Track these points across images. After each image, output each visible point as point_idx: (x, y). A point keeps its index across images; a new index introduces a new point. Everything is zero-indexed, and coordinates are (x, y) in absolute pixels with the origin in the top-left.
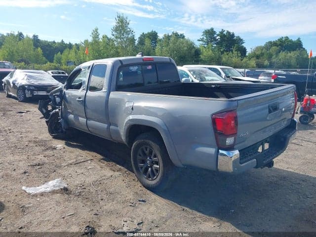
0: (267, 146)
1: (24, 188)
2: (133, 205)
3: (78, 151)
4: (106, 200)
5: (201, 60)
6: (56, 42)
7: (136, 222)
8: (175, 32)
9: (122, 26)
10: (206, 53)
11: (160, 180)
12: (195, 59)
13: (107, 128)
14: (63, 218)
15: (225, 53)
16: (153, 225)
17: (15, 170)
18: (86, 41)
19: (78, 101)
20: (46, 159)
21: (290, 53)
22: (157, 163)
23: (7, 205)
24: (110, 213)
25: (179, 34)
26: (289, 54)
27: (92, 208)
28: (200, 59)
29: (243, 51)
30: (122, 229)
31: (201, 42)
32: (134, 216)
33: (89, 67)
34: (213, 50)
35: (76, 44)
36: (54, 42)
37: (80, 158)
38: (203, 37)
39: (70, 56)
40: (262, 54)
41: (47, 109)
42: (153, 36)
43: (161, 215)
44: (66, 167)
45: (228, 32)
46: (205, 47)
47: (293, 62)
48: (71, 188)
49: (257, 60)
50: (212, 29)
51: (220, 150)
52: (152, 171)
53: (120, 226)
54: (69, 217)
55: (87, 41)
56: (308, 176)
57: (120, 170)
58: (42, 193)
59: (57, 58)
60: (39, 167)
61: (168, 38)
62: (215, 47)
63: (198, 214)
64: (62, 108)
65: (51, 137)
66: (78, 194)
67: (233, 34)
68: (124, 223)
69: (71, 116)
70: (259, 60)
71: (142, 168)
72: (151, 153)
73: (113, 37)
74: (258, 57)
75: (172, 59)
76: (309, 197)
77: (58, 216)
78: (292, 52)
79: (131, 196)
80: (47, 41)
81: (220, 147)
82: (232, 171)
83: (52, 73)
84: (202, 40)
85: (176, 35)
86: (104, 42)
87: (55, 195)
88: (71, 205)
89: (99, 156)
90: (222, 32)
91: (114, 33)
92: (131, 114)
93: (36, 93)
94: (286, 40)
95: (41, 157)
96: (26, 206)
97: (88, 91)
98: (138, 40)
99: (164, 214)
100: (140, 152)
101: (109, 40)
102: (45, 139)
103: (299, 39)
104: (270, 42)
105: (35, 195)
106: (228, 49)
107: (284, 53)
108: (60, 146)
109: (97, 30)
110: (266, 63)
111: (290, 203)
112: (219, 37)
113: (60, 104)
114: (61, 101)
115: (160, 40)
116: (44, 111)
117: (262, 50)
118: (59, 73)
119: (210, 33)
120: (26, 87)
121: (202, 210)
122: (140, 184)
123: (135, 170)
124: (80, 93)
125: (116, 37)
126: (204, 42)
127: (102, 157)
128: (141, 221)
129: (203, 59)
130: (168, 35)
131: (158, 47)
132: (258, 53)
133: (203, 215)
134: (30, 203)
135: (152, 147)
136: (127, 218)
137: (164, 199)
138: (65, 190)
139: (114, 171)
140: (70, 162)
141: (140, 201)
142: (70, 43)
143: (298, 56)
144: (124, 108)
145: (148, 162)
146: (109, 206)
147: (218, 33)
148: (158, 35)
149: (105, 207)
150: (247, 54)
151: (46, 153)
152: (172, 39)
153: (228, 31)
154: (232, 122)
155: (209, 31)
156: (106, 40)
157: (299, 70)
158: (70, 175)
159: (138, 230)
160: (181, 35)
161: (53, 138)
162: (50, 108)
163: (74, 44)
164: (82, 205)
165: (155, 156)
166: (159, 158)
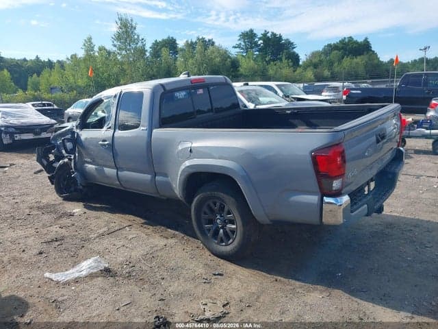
0: (372, 185)
1: (47, 275)
2: (207, 282)
3: (106, 216)
4: (169, 279)
5: (241, 75)
6: (28, 59)
7: (220, 304)
8: (200, 37)
9: (126, 31)
10: (246, 65)
11: (239, 244)
12: (233, 74)
13: (151, 180)
14: (118, 310)
15: (272, 63)
16: (243, 304)
17: (24, 251)
18: (74, 57)
19: (102, 145)
20: (63, 230)
21: (356, 58)
22: (232, 222)
23: (30, 301)
24: (180, 295)
25: (207, 39)
26: (355, 60)
27: (153, 292)
28: (239, 73)
29: (295, 58)
30: (204, 314)
31: (238, 50)
32: (214, 296)
33: (115, 96)
34: (255, 60)
35: (59, 62)
36: (25, 60)
37: (113, 225)
38: (240, 42)
39: (52, 78)
40: (321, 61)
41: (48, 160)
42: (171, 44)
43: (250, 290)
44: (97, 240)
45: (274, 35)
46: (243, 56)
47: (361, 70)
48: (115, 268)
49: (315, 70)
50: (251, 31)
51: (324, 198)
52: (225, 233)
53: (200, 311)
54: (126, 307)
55: (75, 55)
56: (418, 219)
57: (174, 236)
58: (76, 278)
59: (33, 83)
60: (59, 243)
61: (191, 46)
62: (257, 56)
63: (298, 283)
64: (75, 156)
65: (60, 198)
66: (127, 275)
67: (281, 36)
68: (204, 307)
69: (90, 167)
70: (318, 70)
71: (209, 230)
72: (222, 208)
73: (114, 49)
74: (316, 66)
75: (228, 79)
76: (428, 246)
77: (110, 308)
78: (359, 57)
79: (201, 270)
80: (14, 59)
81: (324, 194)
82: (342, 222)
83: (33, 105)
84: (238, 46)
85: (203, 40)
86: (102, 56)
87: (95, 280)
88: (123, 291)
89: (139, 220)
90: (265, 35)
91: (115, 42)
92: (188, 158)
93: (18, 137)
94: (349, 41)
95: (55, 228)
96: (60, 299)
97: (117, 130)
98: (149, 50)
99: (253, 289)
100: (205, 209)
101: (109, 53)
102: (53, 203)
103: (366, 39)
104: (329, 45)
105: (67, 283)
106: (276, 57)
107: (349, 58)
108: (77, 210)
109: (90, 39)
110: (327, 73)
111: (407, 257)
112: (261, 42)
113: (72, 151)
114: (74, 147)
115: (182, 50)
116: (45, 163)
117: (320, 56)
118: (44, 105)
119: (249, 36)
120: (3, 129)
121: (300, 278)
122: (208, 253)
123: (199, 234)
124: (104, 133)
125: (120, 49)
126: (242, 49)
127: (143, 221)
128: (226, 302)
129: (244, 73)
130: (192, 42)
131: (180, 59)
132: (316, 60)
133: (303, 284)
134: (63, 295)
135: (223, 201)
136: (207, 300)
137: (247, 270)
138: (107, 272)
139: (167, 238)
140: (101, 231)
141: (215, 275)
142: (49, 60)
143: (366, 62)
144: (177, 151)
145: (218, 221)
146: (175, 287)
147: (260, 36)
148: (177, 42)
149: (171, 289)
150: (301, 63)
151: (61, 222)
152: (198, 48)
153: (273, 33)
154: (339, 159)
155: (247, 33)
156: (105, 53)
157: (371, 81)
158: (107, 250)
159: (225, 313)
160: (209, 41)
161: (63, 200)
162: (52, 158)
163: (55, 61)
164: (137, 289)
165: (229, 213)
166: (236, 215)
